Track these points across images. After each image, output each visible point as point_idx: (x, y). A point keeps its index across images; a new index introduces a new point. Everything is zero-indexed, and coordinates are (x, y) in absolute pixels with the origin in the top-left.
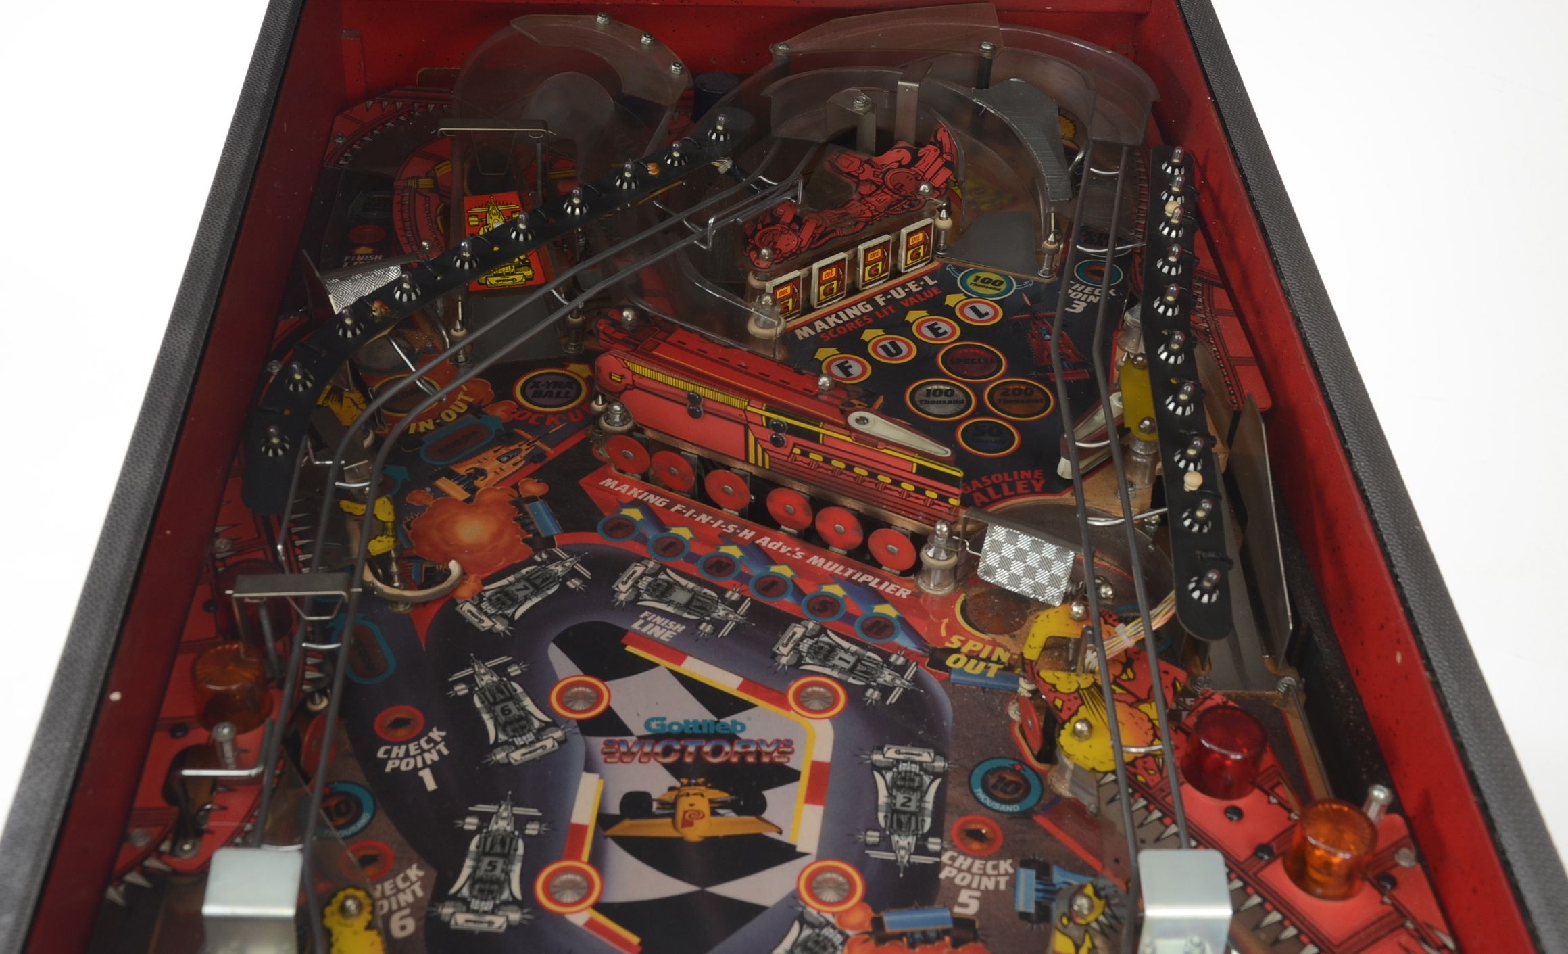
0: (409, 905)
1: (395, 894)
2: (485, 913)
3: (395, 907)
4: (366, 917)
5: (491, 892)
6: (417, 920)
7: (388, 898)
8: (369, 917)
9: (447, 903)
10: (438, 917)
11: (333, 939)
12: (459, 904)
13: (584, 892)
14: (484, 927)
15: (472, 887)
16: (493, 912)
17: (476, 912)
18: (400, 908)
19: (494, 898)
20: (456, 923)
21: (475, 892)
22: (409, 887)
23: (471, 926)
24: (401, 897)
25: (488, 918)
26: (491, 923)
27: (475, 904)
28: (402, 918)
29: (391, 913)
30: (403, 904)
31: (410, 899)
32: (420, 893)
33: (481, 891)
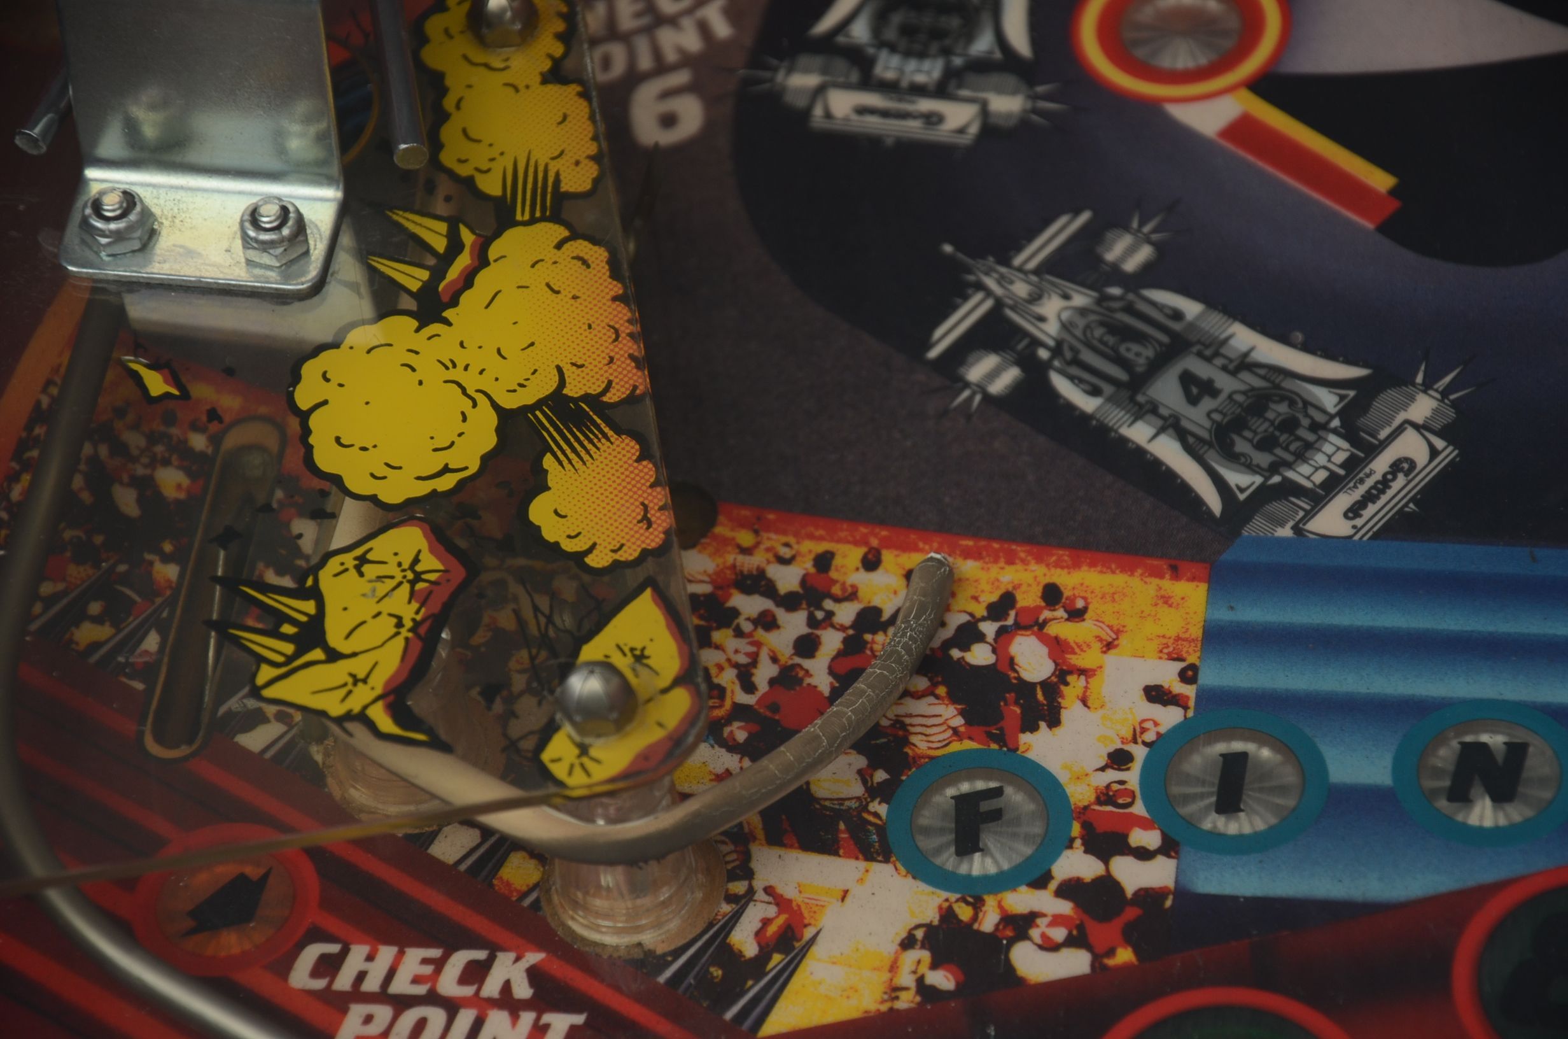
0: (686, 60)
1: (649, 30)
2: (919, 90)
3: (645, 62)
4: (547, 46)
5: (937, 34)
6: (710, 102)
7: (626, 38)
8: (558, 50)
9: (804, 60)
10: (775, 98)
11: (449, 103)
12: (840, 64)
13: (1228, 44)
14: (913, 128)
15: (879, 22)
16: (941, 91)
17: (888, 87)
18: (661, 68)
19: (946, 52)
20: (828, 115)
21: (890, 34)
22: (689, 11)
23: (873, 123)
24: (668, 39)
25: (926, 105)
26: (933, 119)
27: (888, 66)
28: (666, 94)
29: (633, 79)
30: (671, 57)
31: (691, 41)
32: (722, 29)
33: (907, 31)
